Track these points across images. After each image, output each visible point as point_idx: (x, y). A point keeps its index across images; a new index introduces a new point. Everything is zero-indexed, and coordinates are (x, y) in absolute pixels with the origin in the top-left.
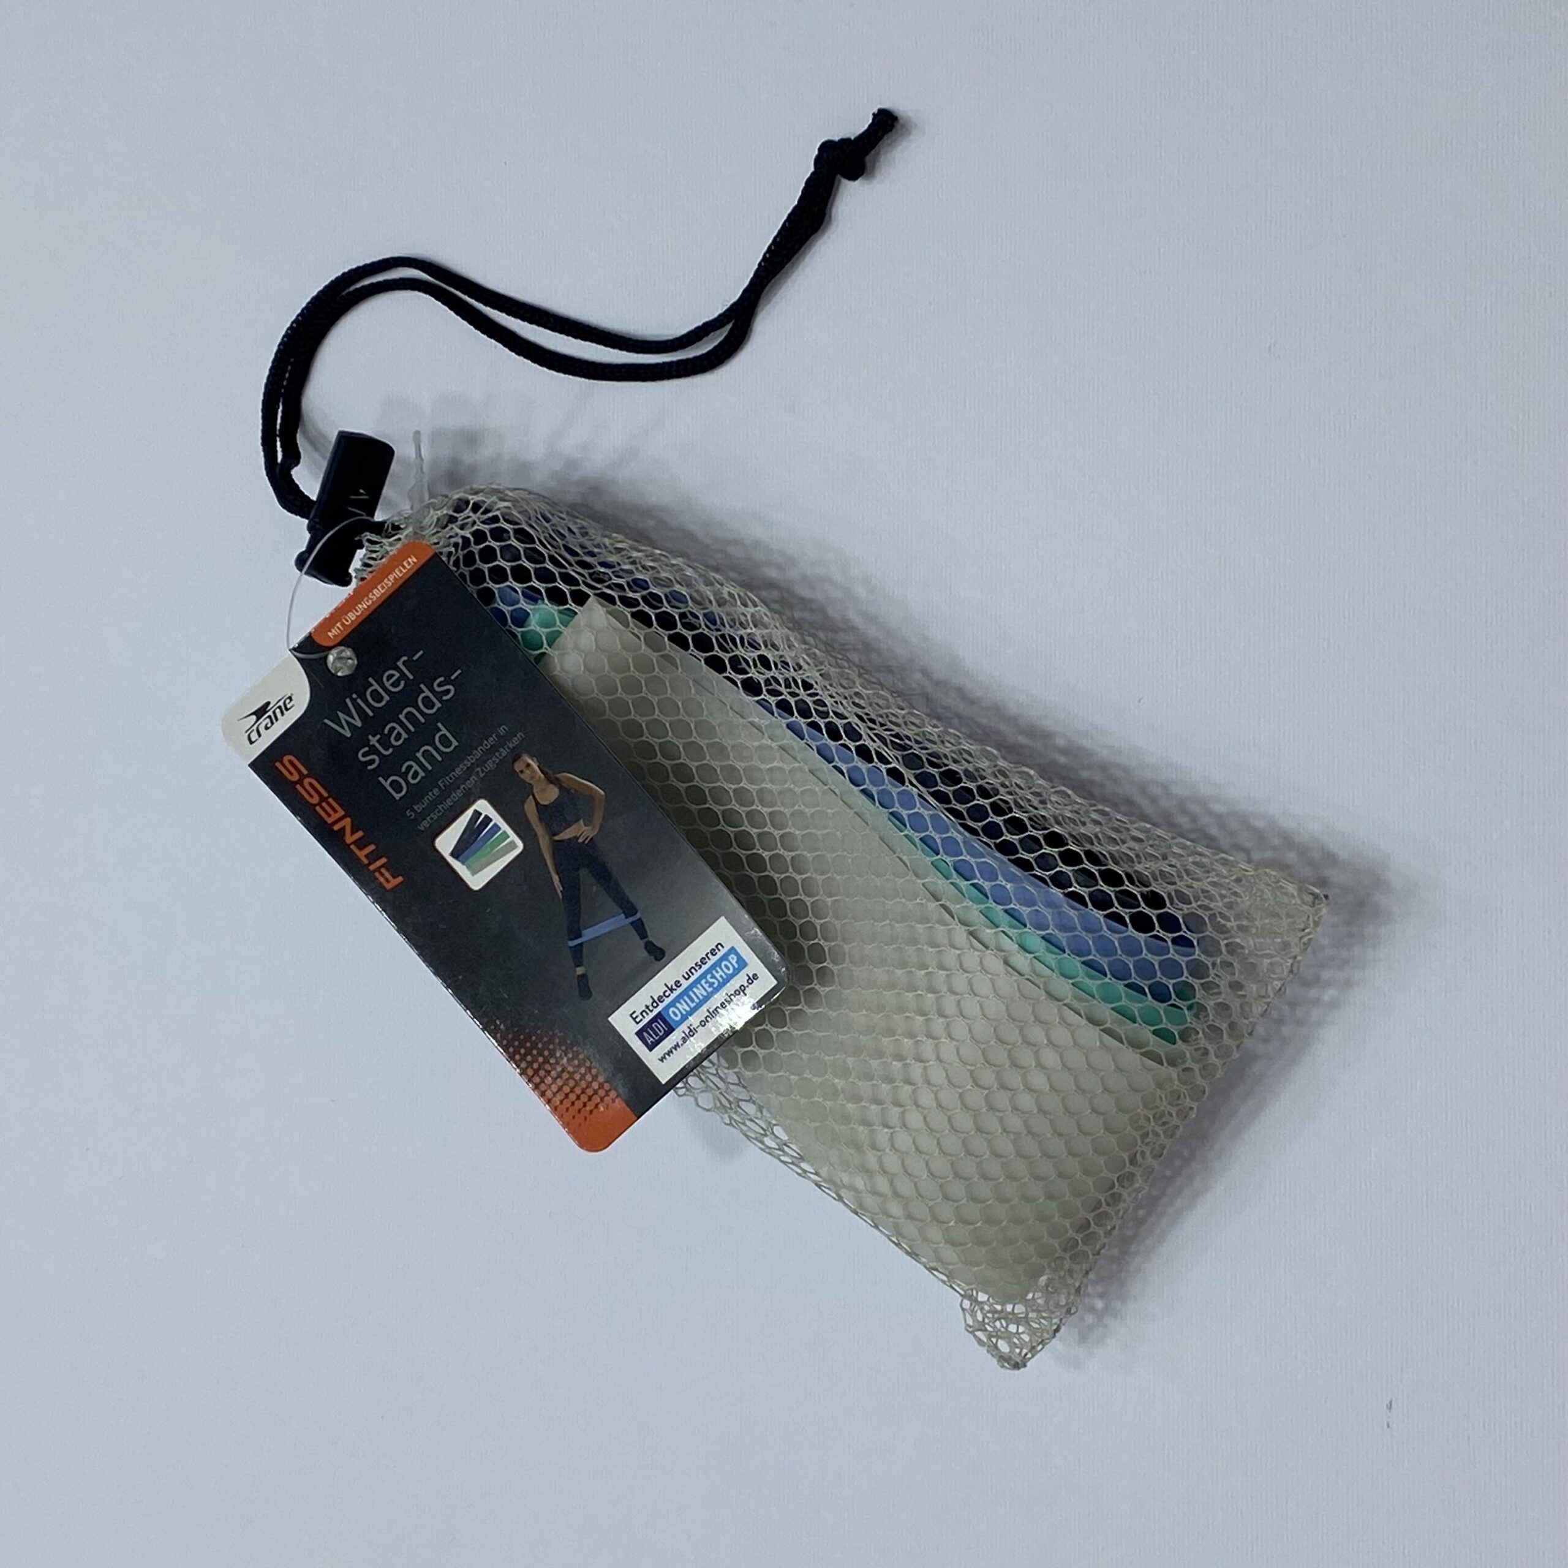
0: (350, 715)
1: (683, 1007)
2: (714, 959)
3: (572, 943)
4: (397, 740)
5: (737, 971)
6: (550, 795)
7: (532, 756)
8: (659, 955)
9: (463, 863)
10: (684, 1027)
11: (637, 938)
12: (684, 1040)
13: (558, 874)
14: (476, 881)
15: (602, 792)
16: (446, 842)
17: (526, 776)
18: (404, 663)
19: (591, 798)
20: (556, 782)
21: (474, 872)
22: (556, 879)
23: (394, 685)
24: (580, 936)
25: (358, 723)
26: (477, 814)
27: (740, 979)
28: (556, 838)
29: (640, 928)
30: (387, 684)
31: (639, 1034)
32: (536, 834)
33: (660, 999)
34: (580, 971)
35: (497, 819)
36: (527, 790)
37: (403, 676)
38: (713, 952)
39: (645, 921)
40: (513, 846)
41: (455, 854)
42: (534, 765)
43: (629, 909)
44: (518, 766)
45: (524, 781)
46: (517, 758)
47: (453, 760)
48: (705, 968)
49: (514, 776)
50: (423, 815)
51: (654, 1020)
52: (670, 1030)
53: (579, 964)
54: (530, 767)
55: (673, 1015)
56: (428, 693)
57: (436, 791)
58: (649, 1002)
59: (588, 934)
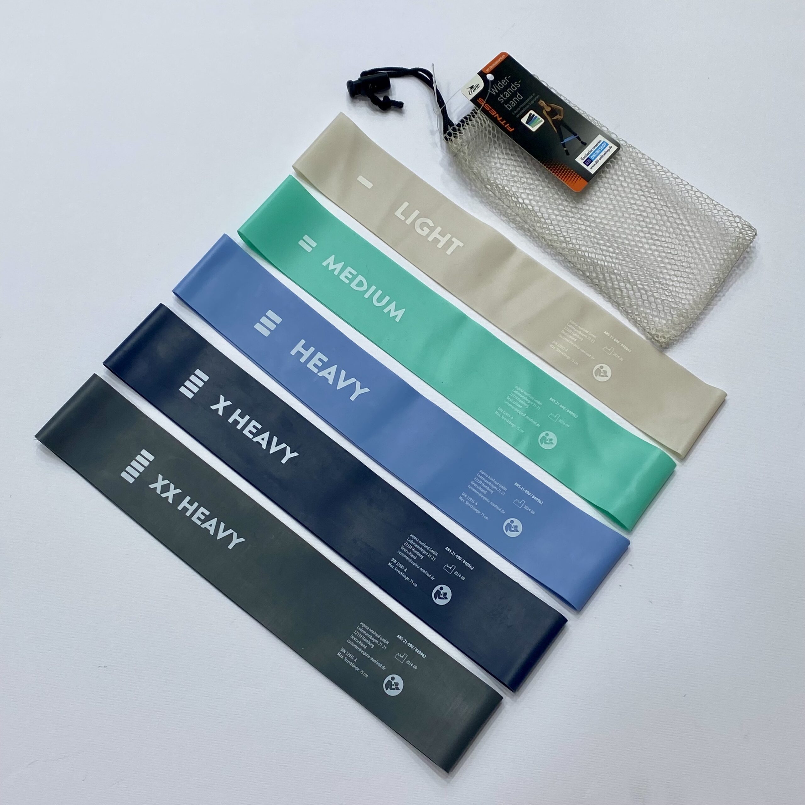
0: (494, 89)
1: (594, 156)
2: (599, 144)
3: (562, 143)
4: (508, 95)
5: (606, 146)
6: (549, 109)
7: (542, 100)
8: (585, 144)
9: (529, 125)
10: (595, 160)
11: (579, 141)
12: (596, 163)
13: (555, 126)
14: (534, 129)
15: (562, 108)
16: (524, 120)
17: (542, 105)
18: (506, 78)
19: (559, 110)
20: (551, 107)
21: (533, 127)
22: (554, 128)
23: (504, 83)
24: (563, 141)
25: (497, 91)
26: (530, 114)
27: (608, 148)
28: (553, 119)
29: (578, 138)
30: (503, 83)
31: (584, 163)
32: (547, 118)
33: (588, 154)
34: (565, 149)
35: (536, 115)
36: (543, 108)
37: (506, 81)
38: (599, 142)
39: (580, 137)
40: (541, 121)
41: (527, 123)
42: (544, 103)
43: (575, 135)
44: (539, 103)
45: (541, 106)
46: (539, 101)
47: (522, 101)
48: (598, 146)
49: (539, 106)
50: (517, 114)
51: (587, 159)
52: (592, 161)
53: (565, 147)
54: (542, 103)
55: (592, 158)
56: (513, 85)
57: (519, 108)
58: (585, 155)
59: (565, 141)
